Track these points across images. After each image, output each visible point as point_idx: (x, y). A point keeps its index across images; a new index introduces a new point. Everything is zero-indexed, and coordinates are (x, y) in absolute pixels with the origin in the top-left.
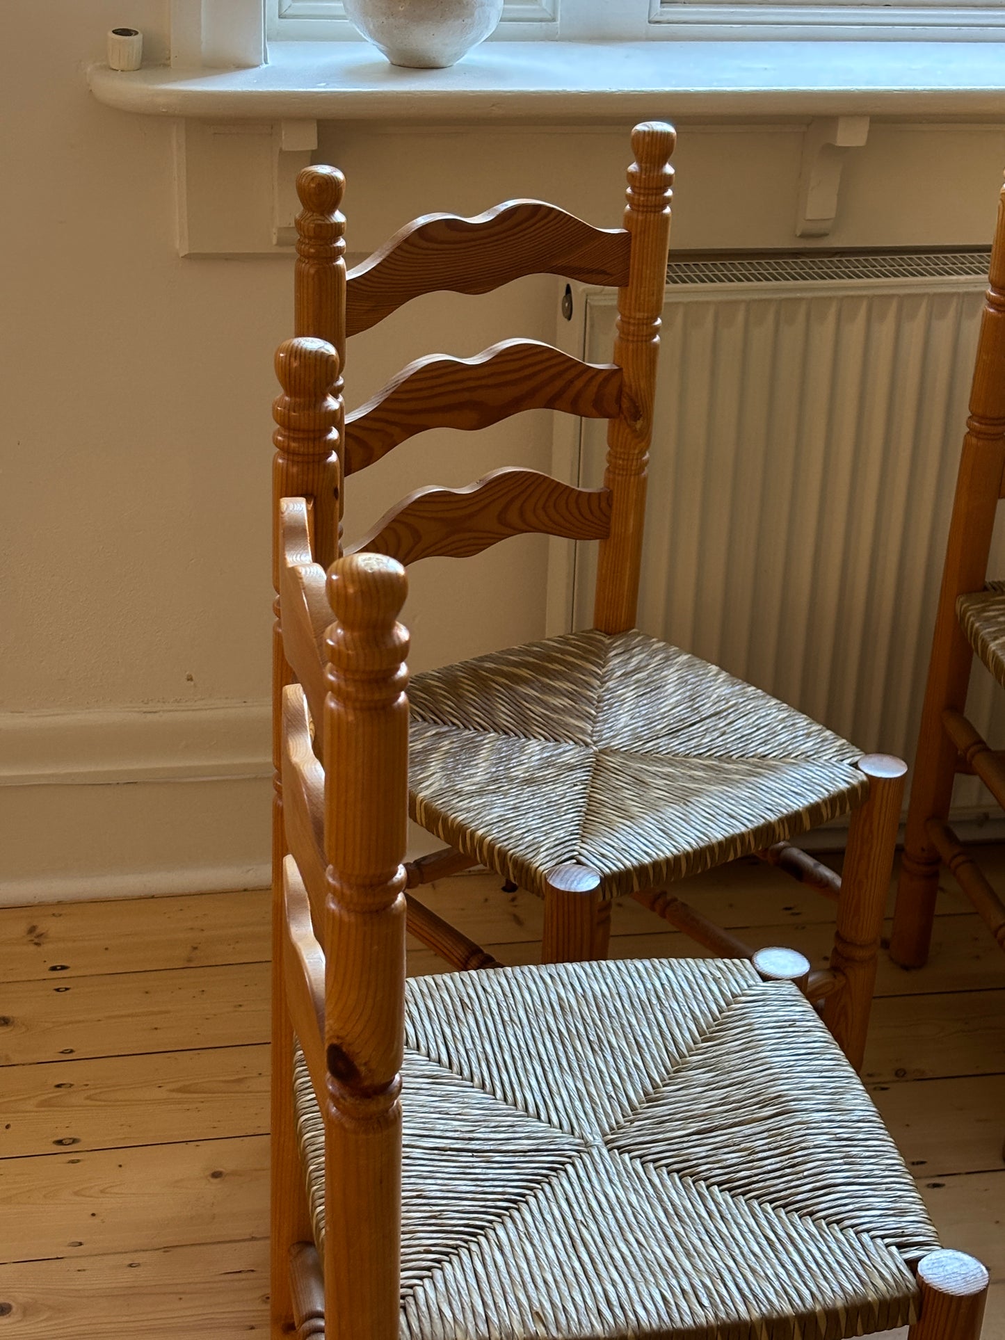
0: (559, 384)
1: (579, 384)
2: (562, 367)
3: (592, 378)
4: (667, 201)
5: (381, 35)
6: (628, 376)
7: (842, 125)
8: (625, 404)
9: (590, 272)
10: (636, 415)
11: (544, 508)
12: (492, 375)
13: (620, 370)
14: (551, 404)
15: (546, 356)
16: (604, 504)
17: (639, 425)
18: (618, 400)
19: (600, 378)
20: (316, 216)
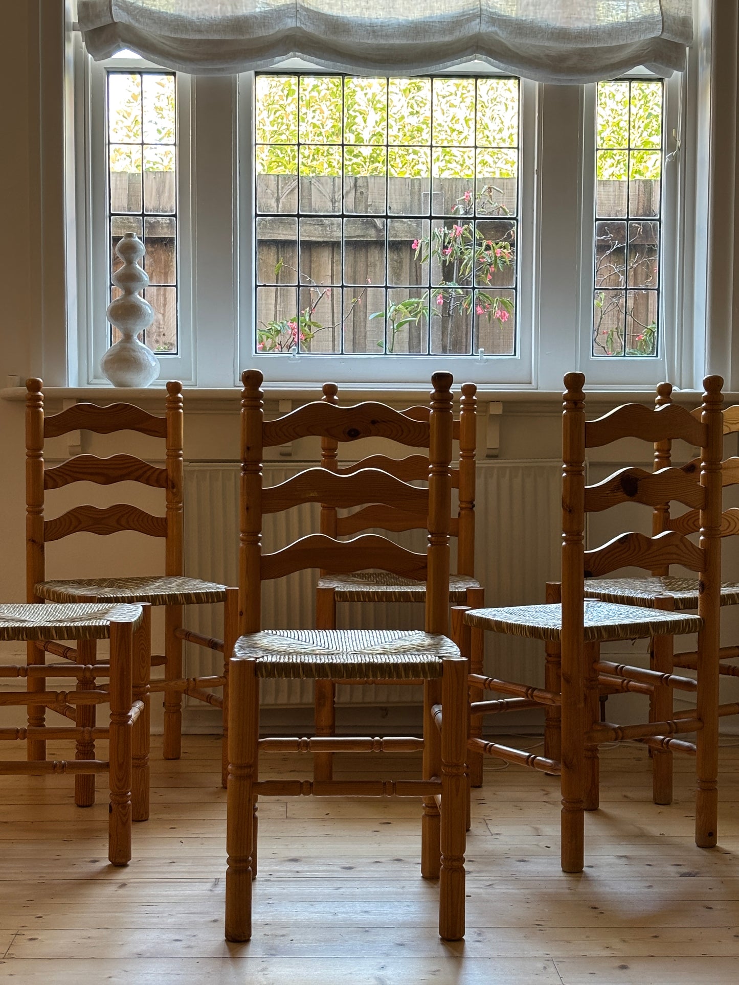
0: (140, 472)
1: (149, 473)
2: (142, 465)
3: (154, 472)
4: (180, 407)
5: (111, 378)
6: (170, 472)
7: (281, 402)
8: (169, 483)
9: (151, 431)
10: (173, 487)
11: (137, 520)
12: (110, 464)
13: (166, 469)
14: (137, 479)
15: (133, 460)
16: (164, 523)
17: (175, 490)
18: (166, 482)
19: (158, 472)
20: (32, 393)
